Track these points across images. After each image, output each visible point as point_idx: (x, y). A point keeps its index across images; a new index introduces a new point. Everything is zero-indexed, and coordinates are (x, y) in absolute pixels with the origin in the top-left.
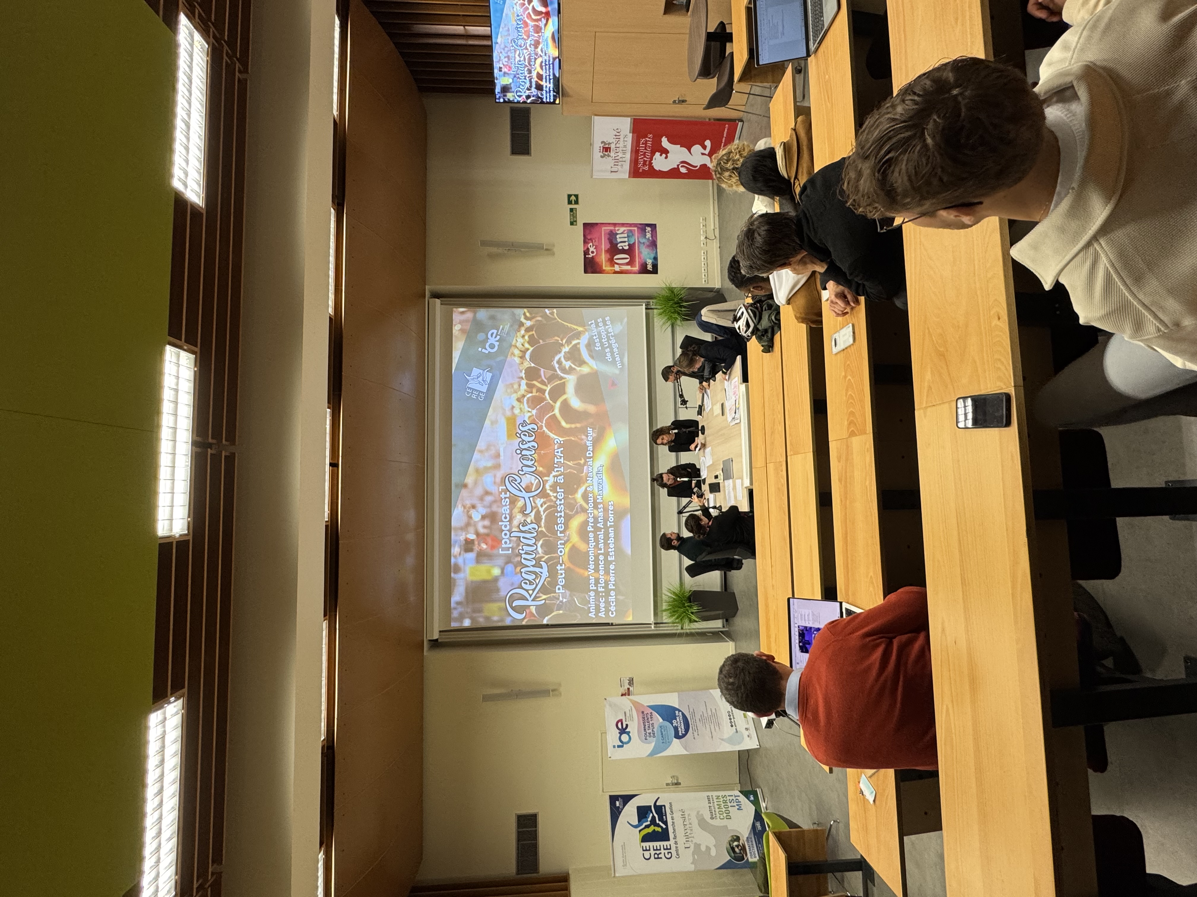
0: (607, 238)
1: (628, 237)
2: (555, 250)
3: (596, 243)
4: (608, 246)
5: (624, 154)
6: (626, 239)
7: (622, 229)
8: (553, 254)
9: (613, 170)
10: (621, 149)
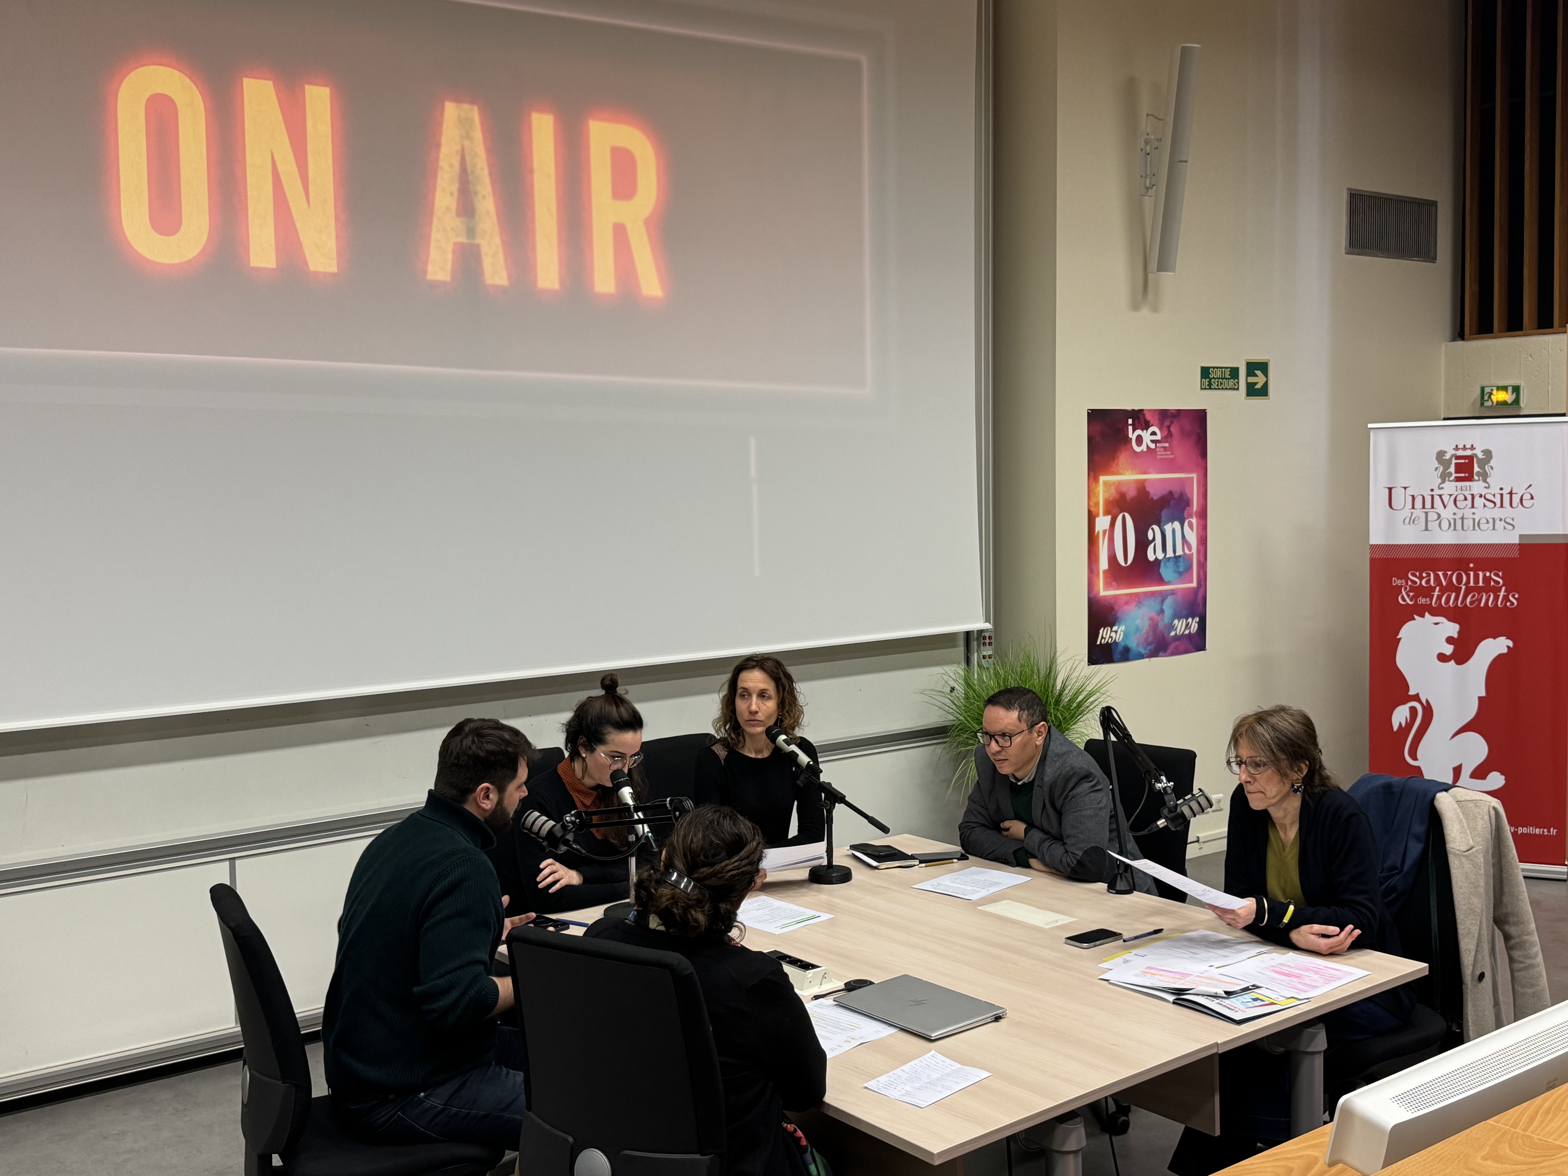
0: (1173, 489)
1: (1177, 558)
2: (1145, 312)
3: (1161, 454)
4: (1155, 493)
5: (1453, 525)
6: (1170, 554)
7: (1192, 537)
8: (1135, 306)
9: (1398, 494)
10: (1468, 512)
